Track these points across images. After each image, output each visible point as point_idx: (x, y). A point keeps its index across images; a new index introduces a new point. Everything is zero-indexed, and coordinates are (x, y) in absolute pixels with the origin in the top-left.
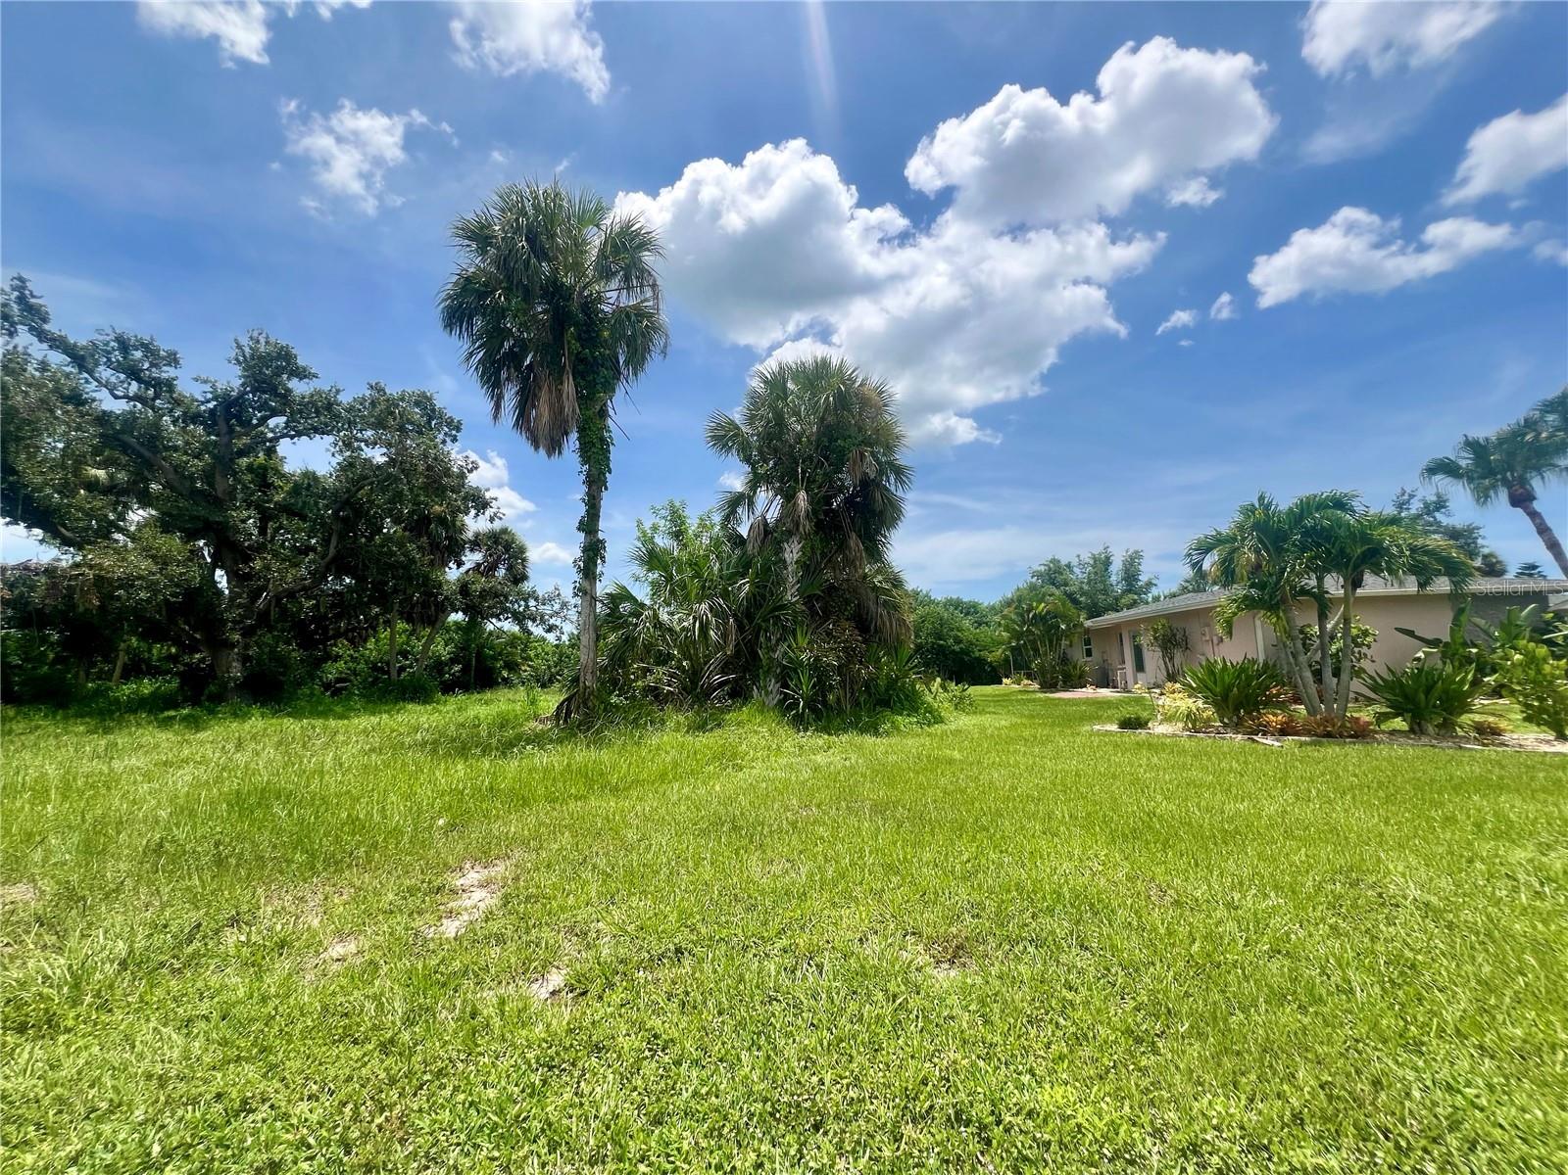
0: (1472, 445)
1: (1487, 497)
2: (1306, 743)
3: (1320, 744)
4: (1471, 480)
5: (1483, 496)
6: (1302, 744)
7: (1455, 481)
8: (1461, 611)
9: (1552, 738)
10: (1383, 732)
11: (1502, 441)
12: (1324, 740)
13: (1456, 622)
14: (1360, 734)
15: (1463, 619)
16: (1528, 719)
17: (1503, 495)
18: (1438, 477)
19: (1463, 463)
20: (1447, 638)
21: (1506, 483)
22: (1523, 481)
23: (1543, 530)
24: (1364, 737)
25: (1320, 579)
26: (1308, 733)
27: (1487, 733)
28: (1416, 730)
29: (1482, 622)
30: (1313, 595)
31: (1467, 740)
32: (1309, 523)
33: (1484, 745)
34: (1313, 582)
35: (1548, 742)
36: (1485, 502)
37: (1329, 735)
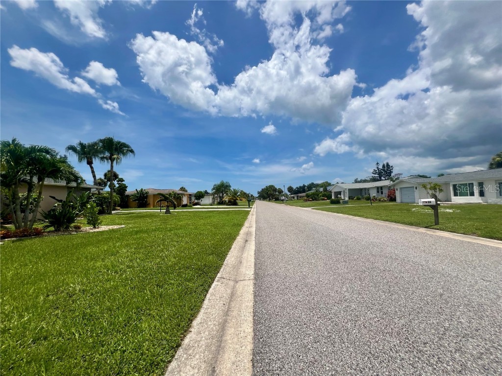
0: (81, 144)
1: (81, 160)
2: (16, 241)
3: (23, 240)
4: (79, 154)
5: (80, 160)
6: (13, 242)
7: (75, 153)
8: (71, 192)
9: (92, 228)
10: (46, 232)
11: (89, 146)
12: (23, 238)
13: (68, 195)
14: (38, 234)
15: (71, 194)
16: (88, 223)
17: (86, 161)
18: (70, 151)
19: (78, 149)
20: (64, 199)
21: (86, 157)
22: (91, 159)
23: (93, 172)
24: (39, 235)
25: (31, 177)
26: (16, 237)
27: (77, 228)
28: (57, 230)
29: (75, 195)
30: (28, 183)
31: (72, 231)
32: (33, 155)
33: (77, 232)
34: (29, 178)
35: (92, 229)
36: (80, 162)
37: (25, 236)
